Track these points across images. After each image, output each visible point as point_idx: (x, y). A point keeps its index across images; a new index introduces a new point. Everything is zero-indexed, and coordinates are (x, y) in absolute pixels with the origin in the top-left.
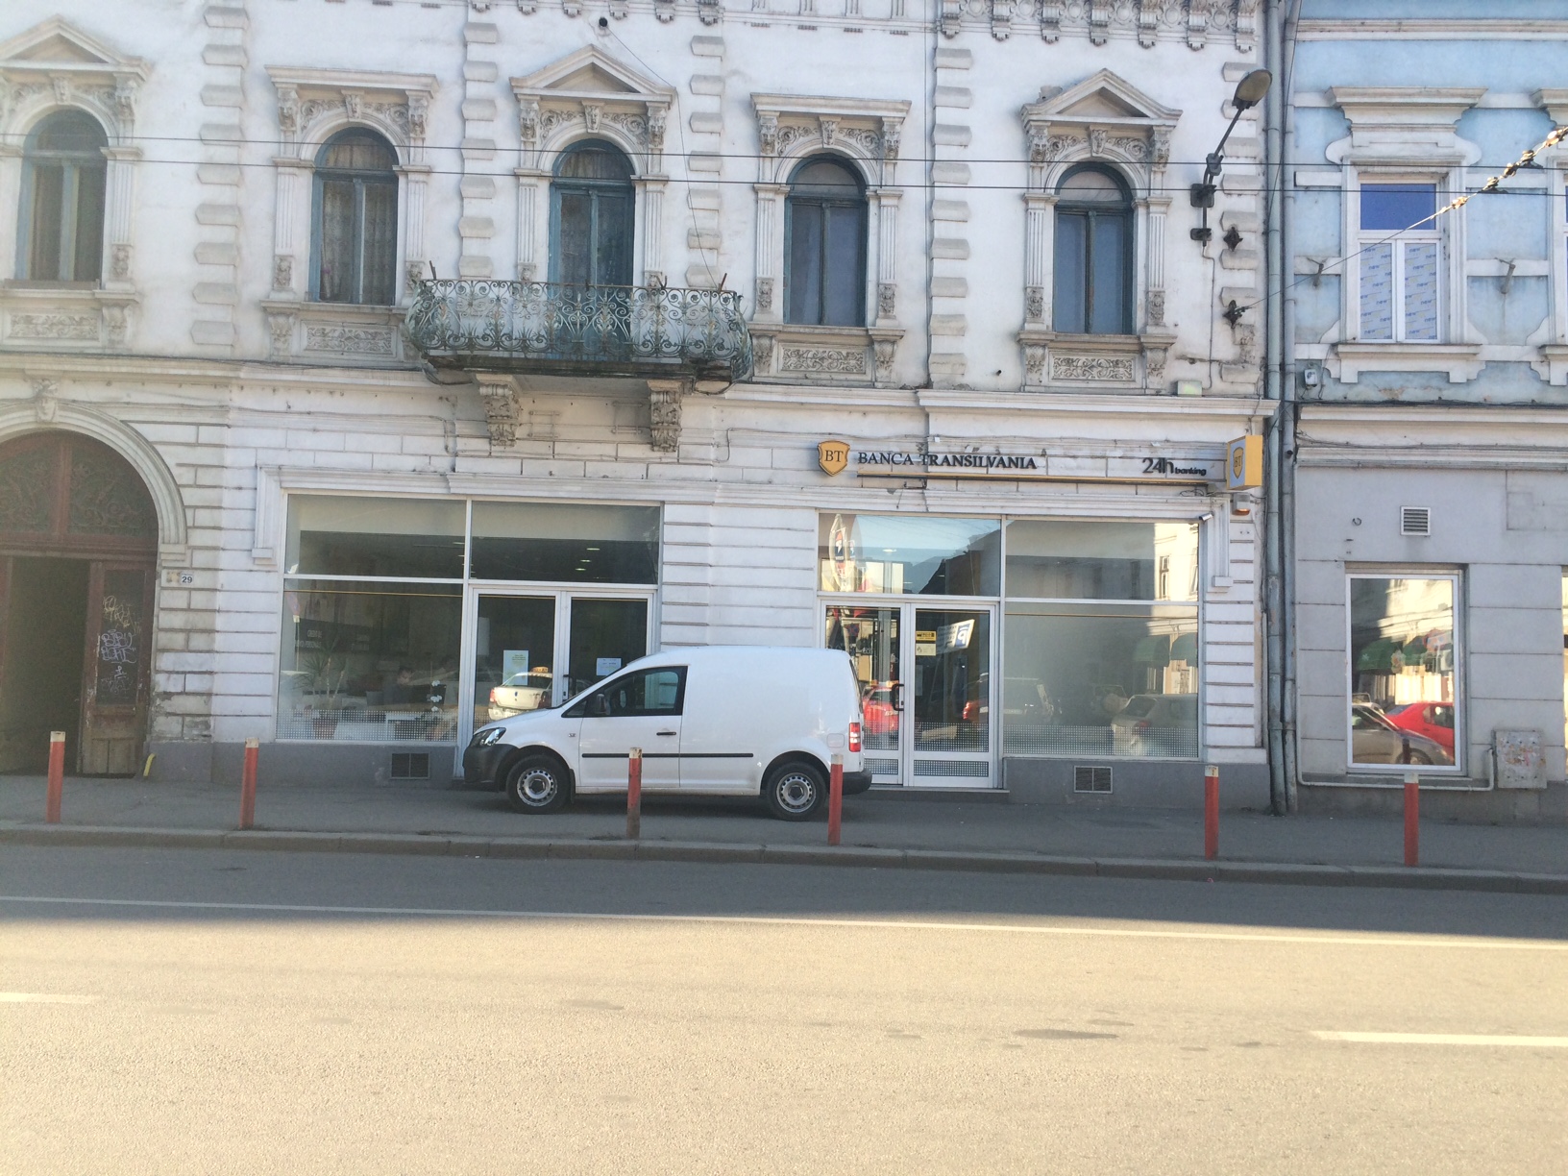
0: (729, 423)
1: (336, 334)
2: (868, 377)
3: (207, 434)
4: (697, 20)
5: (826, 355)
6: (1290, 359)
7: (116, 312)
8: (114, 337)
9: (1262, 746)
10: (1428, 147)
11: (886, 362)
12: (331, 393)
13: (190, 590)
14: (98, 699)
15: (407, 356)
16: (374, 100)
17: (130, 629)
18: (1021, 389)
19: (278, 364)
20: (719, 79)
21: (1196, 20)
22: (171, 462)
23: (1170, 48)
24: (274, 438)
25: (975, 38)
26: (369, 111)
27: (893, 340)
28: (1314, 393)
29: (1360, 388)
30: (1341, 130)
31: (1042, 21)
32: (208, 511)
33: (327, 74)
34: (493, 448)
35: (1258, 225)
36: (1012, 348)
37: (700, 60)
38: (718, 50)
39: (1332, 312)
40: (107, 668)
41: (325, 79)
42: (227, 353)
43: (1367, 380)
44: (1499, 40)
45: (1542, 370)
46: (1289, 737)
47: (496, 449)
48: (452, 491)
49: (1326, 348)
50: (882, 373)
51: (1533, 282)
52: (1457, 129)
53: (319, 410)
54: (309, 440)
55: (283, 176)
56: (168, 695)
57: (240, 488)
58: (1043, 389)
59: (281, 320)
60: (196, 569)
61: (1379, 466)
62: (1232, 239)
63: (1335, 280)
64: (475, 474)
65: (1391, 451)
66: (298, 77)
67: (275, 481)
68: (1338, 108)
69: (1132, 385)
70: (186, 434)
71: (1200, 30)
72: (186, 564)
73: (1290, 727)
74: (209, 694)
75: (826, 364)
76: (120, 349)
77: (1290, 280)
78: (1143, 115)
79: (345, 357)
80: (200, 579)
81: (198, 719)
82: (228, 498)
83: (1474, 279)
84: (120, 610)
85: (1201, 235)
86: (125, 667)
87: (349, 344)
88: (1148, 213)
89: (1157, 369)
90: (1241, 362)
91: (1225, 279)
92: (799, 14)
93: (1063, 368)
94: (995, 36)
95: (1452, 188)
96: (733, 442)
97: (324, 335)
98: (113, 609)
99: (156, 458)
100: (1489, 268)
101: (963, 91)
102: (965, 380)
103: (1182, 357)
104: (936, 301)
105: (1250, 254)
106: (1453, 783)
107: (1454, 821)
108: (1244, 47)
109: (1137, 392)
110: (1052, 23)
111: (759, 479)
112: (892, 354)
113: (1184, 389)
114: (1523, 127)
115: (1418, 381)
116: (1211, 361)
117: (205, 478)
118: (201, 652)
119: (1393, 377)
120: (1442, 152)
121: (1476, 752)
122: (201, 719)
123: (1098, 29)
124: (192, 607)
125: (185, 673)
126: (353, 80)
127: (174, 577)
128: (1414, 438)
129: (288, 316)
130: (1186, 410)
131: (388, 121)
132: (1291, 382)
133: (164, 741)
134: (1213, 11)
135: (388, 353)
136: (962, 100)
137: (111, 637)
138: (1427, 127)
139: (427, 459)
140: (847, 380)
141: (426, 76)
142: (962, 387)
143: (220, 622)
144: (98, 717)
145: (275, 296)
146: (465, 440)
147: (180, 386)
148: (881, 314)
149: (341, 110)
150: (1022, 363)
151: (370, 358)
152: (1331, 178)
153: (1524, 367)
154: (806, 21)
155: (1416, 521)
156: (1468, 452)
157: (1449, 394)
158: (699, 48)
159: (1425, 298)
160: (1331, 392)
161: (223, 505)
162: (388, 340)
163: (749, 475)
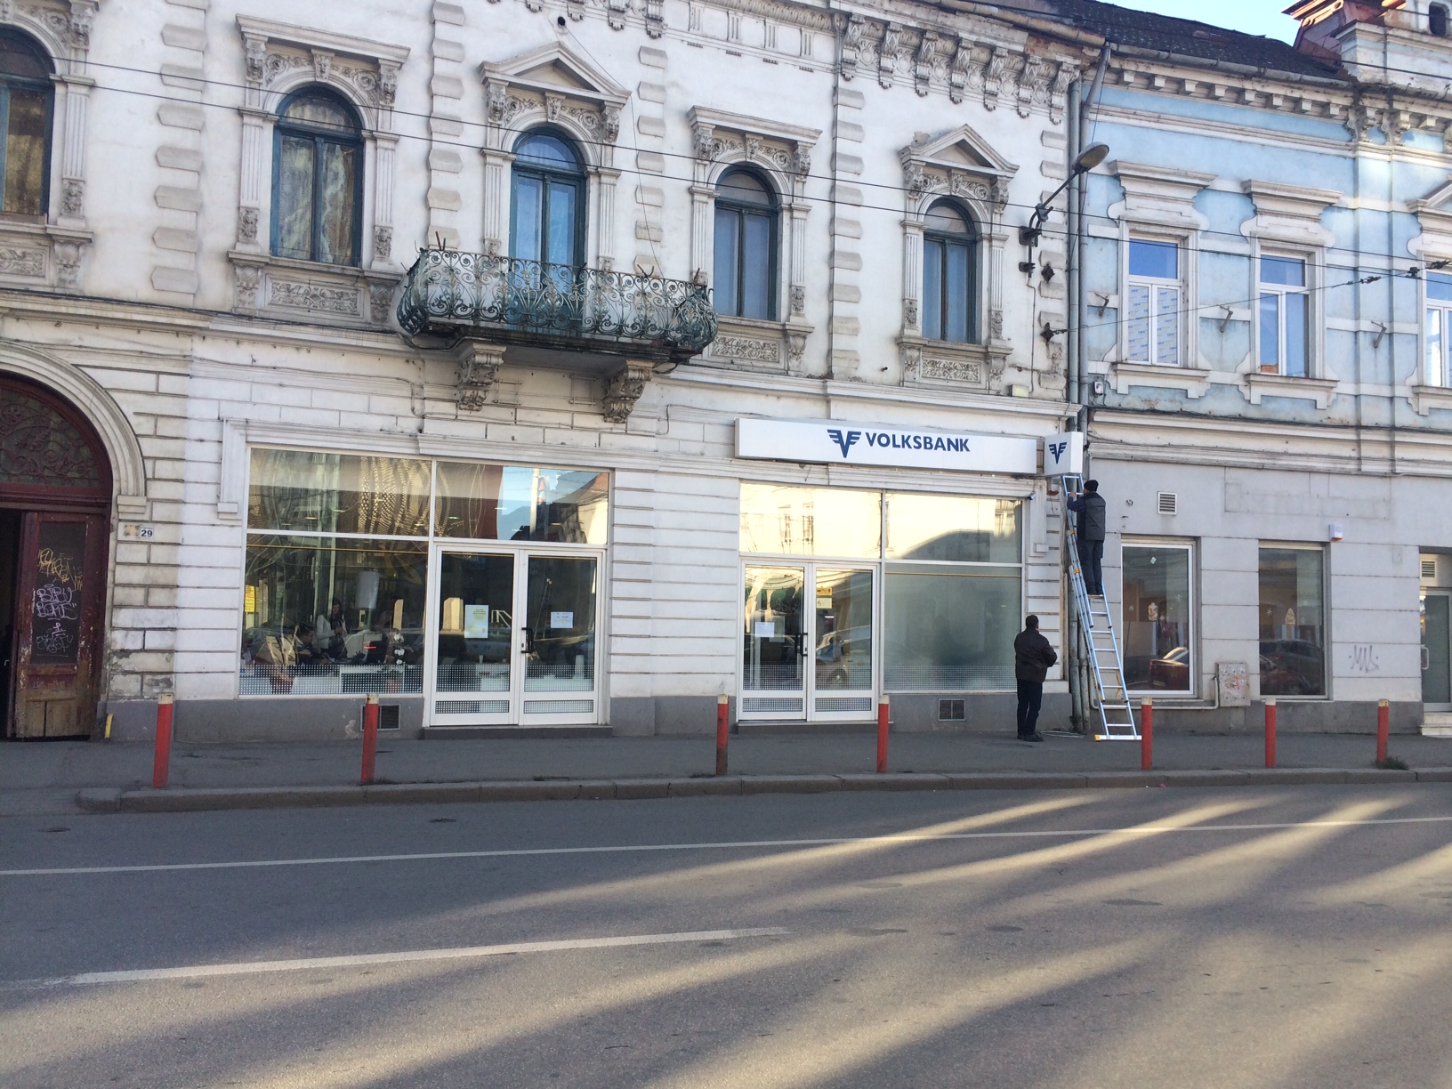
0: (667, 400)
1: (302, 291)
2: (781, 366)
3: (167, 384)
4: (644, 33)
5: (747, 344)
6: (1085, 373)
7: (71, 250)
8: (64, 276)
9: (1064, 679)
10: (1175, 215)
11: (797, 354)
12: (298, 349)
13: (150, 544)
14: (33, 658)
15: (374, 317)
16: (343, 64)
17: (70, 584)
18: (901, 383)
19: (241, 316)
20: (662, 89)
21: (1025, 93)
22: (128, 411)
23: (1005, 112)
24: (238, 390)
25: (865, 82)
26: (336, 73)
27: (804, 334)
28: (1099, 401)
29: (1129, 398)
30: (1117, 194)
31: (916, 77)
32: (170, 463)
33: (302, 32)
34: (460, 412)
35: (1063, 264)
36: (892, 350)
37: (645, 68)
38: (661, 62)
39: (1111, 337)
40: (44, 625)
41: (299, 36)
42: (188, 301)
43: (1135, 392)
44: (1221, 138)
45: (1245, 391)
46: (1084, 671)
47: (463, 413)
48: (422, 451)
49: (1108, 365)
50: (793, 363)
51: (1241, 324)
52: (1192, 202)
53: (284, 365)
54: (275, 395)
55: (248, 128)
56: (125, 653)
57: (202, 441)
58: (917, 385)
59: (250, 273)
60: (157, 522)
61: (1146, 461)
62: (1048, 273)
63: (1113, 312)
64: (445, 437)
65: (1150, 448)
66: (269, 30)
67: (241, 435)
68: (1117, 177)
69: (979, 386)
70: (147, 382)
71: (1027, 102)
72: (146, 517)
73: (1085, 663)
74: (171, 651)
75: (746, 352)
76: (72, 290)
77: (1085, 308)
78: (991, 166)
79: (311, 314)
80: (160, 533)
81: (159, 677)
82: (193, 450)
83: (1204, 319)
84: (58, 563)
85: (1026, 268)
86: (64, 623)
87: (316, 302)
88: (991, 246)
89: (997, 374)
90: (1052, 372)
91: (1044, 305)
92: (727, 40)
93: (930, 368)
94: (881, 84)
95: (1190, 247)
96: (671, 417)
97: (289, 290)
98: (50, 562)
99: (113, 406)
100: (1214, 313)
101: (857, 127)
102: (858, 374)
103: (1013, 366)
104: (836, 304)
105: (1059, 286)
106: (1191, 704)
107: (1193, 733)
108: (1056, 120)
109: (983, 392)
110: (924, 80)
111: (694, 451)
112: (803, 348)
113: (1017, 391)
114: (1236, 206)
115: (1168, 395)
116: (1033, 370)
117: (166, 428)
118: (161, 607)
119: (1151, 390)
120: (1183, 221)
121: (1206, 679)
122: (163, 676)
123: (957, 90)
124: (152, 561)
125: (144, 630)
126: (326, 42)
127: (132, 530)
128: (1166, 438)
129: (257, 269)
130: (1019, 409)
131: (356, 86)
132: (1086, 390)
133: (122, 701)
134: (1036, 87)
135: (354, 314)
136: (857, 135)
137: (48, 592)
138: (1176, 200)
139: (394, 420)
140: (764, 367)
141: (401, 48)
142: (856, 379)
143: (183, 577)
144: (33, 677)
145: (240, 248)
146: (432, 403)
147: (139, 332)
148: (793, 311)
149: (308, 68)
150: (900, 362)
151: (338, 317)
152: (1112, 232)
153: (1234, 389)
154: (733, 47)
155: (1167, 503)
156: (1200, 452)
157: (1188, 407)
158: (645, 58)
159: (1170, 331)
160: (1111, 401)
161: (186, 457)
162: (354, 301)
163: (685, 447)
